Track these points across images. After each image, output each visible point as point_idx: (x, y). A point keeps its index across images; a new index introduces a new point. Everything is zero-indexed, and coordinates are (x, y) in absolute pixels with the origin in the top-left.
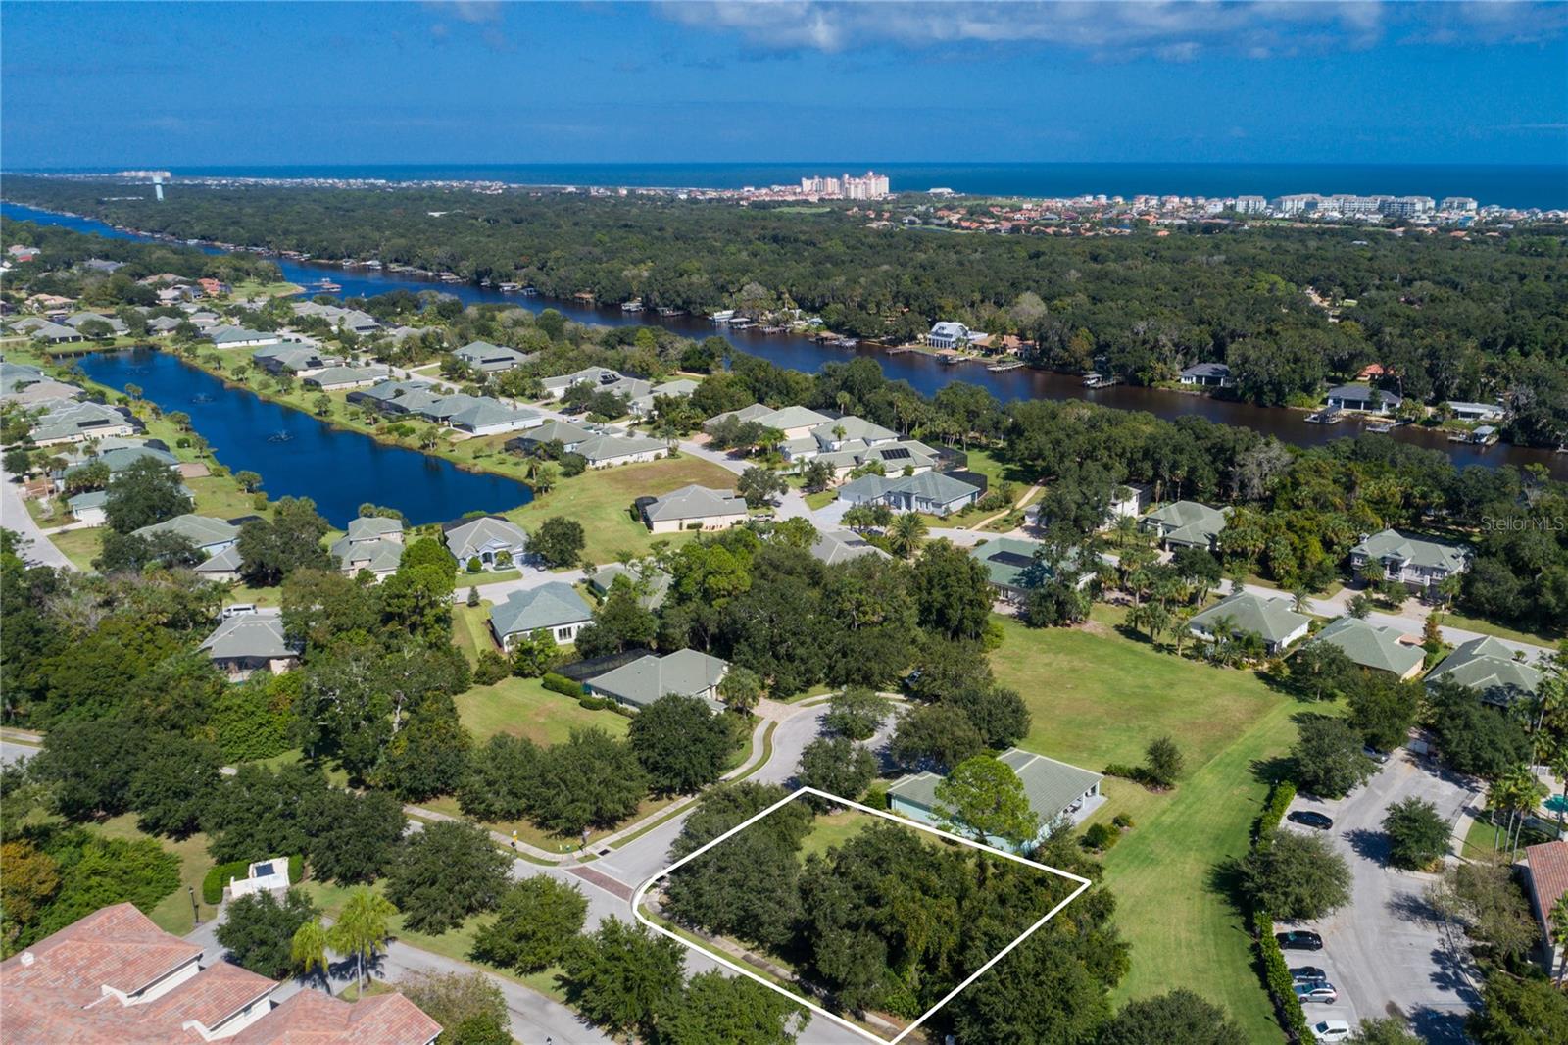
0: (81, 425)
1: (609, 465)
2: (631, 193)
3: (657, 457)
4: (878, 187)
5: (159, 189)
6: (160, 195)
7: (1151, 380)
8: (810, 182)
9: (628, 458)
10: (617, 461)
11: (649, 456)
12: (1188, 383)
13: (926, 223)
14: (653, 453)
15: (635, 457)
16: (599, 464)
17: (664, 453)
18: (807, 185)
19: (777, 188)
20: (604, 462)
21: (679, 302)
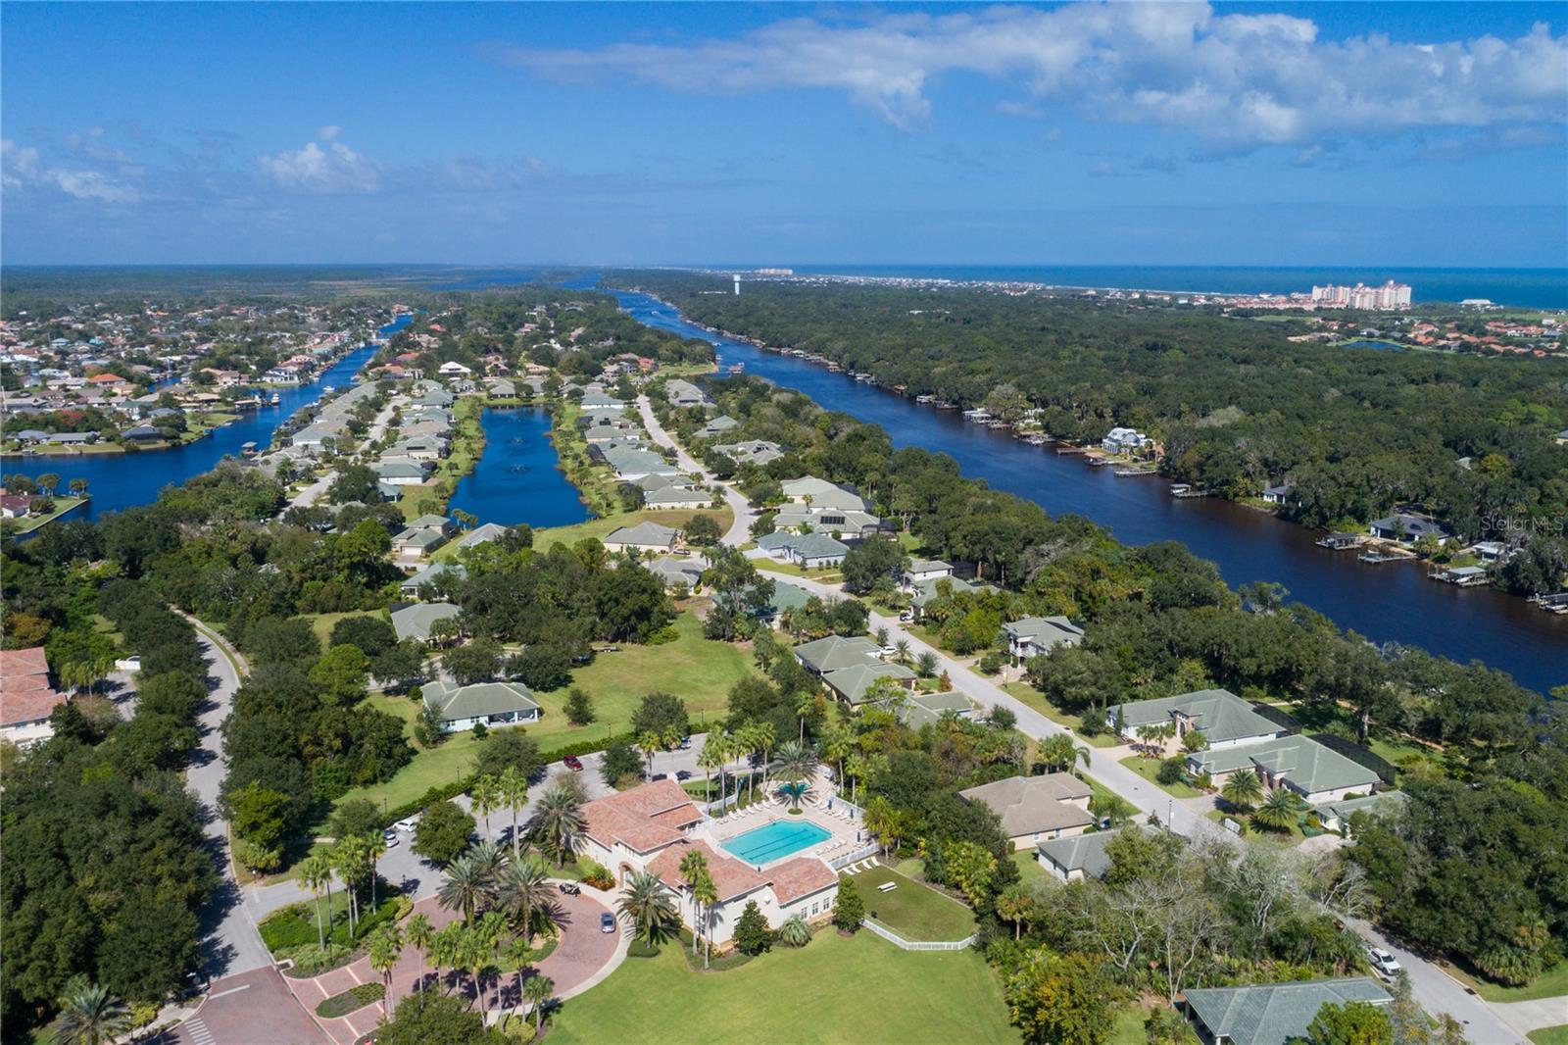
0: (408, 448)
1: (659, 508)
2: (1143, 297)
3: (701, 506)
4: (1396, 296)
5: (737, 285)
6: (737, 292)
7: (1236, 495)
8: (1321, 290)
9: (677, 505)
10: (666, 506)
11: (693, 505)
12: (1270, 500)
13: (1384, 336)
14: (697, 503)
15: (682, 504)
16: (652, 506)
17: (708, 504)
18: (1317, 293)
19: (1265, 297)
20: (655, 505)
21: (956, 397)
